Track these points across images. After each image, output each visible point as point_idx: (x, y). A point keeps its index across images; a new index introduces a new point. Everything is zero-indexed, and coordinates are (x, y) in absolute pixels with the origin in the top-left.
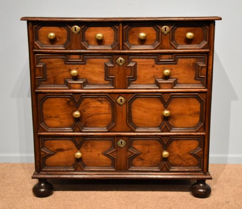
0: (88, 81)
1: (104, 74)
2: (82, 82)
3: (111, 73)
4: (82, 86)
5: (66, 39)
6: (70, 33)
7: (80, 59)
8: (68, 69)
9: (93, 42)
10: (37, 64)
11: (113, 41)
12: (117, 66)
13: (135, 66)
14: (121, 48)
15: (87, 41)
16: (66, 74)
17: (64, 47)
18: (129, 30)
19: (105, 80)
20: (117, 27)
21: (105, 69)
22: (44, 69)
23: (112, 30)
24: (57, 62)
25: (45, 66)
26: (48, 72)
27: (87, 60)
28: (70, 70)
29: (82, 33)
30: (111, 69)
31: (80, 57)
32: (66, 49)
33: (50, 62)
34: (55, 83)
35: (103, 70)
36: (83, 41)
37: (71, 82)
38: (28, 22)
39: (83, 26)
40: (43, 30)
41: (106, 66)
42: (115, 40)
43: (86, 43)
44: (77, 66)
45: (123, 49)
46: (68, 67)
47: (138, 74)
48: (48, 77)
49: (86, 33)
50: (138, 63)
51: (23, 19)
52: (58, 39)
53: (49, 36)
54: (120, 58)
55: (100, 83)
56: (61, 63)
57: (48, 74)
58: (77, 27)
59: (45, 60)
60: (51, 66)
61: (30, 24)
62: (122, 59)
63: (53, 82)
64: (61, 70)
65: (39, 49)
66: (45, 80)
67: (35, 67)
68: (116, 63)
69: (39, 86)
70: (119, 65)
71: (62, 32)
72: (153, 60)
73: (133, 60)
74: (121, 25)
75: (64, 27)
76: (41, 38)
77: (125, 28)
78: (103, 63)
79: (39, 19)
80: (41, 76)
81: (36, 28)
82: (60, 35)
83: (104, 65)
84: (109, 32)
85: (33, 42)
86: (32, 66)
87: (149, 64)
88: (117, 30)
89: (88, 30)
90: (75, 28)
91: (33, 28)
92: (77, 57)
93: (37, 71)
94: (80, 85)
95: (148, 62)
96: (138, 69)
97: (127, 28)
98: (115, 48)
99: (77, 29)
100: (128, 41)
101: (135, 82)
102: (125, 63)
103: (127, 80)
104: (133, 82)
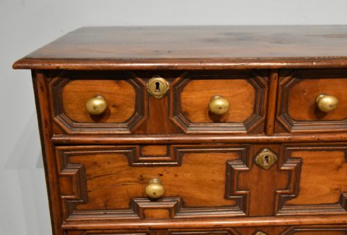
0: (185, 201)
1: (223, 186)
2: (172, 205)
3: (241, 183)
4: (171, 213)
5: (132, 110)
6: (142, 97)
7: (167, 155)
8: (138, 176)
9: (200, 116)
10: (64, 167)
11: (251, 111)
12: (255, 169)
13: (298, 170)
14: (270, 130)
15: (186, 114)
16: (134, 188)
17: (130, 127)
18: (292, 86)
19: (226, 197)
20: (263, 80)
21: (227, 176)
22: (82, 176)
23: (250, 85)
25: (82, 173)
26: (91, 185)
27: (185, 158)
28: (144, 181)
29: (174, 95)
30: (241, 176)
31: (168, 151)
32: (132, 134)
33: (95, 163)
34: (107, 207)
35: (220, 177)
36: (175, 114)
37: (144, 204)
38: (35, 73)
39: (178, 79)
40: (73, 88)
41: (229, 169)
42: (255, 111)
43: (183, 118)
44: (160, 170)
45: (275, 132)
46: (138, 172)
47: (302, 185)
48: (90, 195)
49: (184, 94)
50: (304, 161)
51: (19, 65)
52: (112, 110)
54: (265, 152)
55: (214, 204)
56: (120, 164)
57: (89, 187)
58: (160, 80)
59: (82, 159)
60: (98, 171)
61: (40, 76)
62: (269, 153)
63: (102, 205)
64: (121, 180)
65: (65, 133)
66: (84, 201)
67: (58, 176)
68: (254, 162)
69: (69, 214)
70: (260, 166)
71: (125, 92)
72: (342, 154)
73: (296, 155)
74: (275, 75)
75: (126, 79)
76: (69, 107)
77: (281, 83)
78: (224, 162)
79: (61, 66)
80: (73, 194)
81: (55, 84)
82: (118, 101)
83: (224, 167)
84: (243, 90)
85: (51, 120)
86: (50, 176)
87: (332, 162)
88: (262, 86)
89: (188, 87)
90: (158, 84)
91: (46, 83)
92: (161, 150)
93: (64, 182)
94: (167, 211)
95: (330, 158)
96: (303, 174)
97: (286, 83)
98: (255, 128)
99: (161, 85)
100: (287, 112)
101: (293, 201)
102: (277, 162)
103: (277, 197)
104: (289, 202)
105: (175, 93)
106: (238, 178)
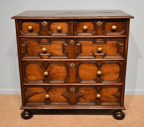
0: (52, 54)
1: (62, 50)
2: (49, 55)
3: (66, 49)
4: (49, 57)
5: (39, 30)
6: (41, 26)
7: (47, 41)
8: (40, 47)
9: (55, 31)
10: (22, 44)
11: (68, 30)
12: (70, 45)
13: (81, 45)
14: (72, 35)
15: (52, 31)
16: (39, 50)
17: (38, 34)
18: (77, 24)
19: (63, 53)
20: (70, 22)
21: (63, 47)
22: (26, 47)
23: (67, 24)
24: (34, 43)
25: (26, 45)
27: (52, 42)
28: (42, 48)
29: (49, 26)
30: (66, 47)
31: (48, 40)
32: (39, 36)
33: (30, 43)
34: (33, 55)
35: (61, 48)
36: (49, 31)
37: (42, 54)
38: (16, 20)
39: (49, 22)
40: (25, 24)
41: (63, 45)
43: (51, 32)
44: (46, 45)
45: (74, 35)
46: (40, 46)
47: (82, 50)
48: (28, 52)
49: (51, 26)
50: (82, 44)
51: (12, 18)
52: (34, 30)
53: (28, 28)
54: (72, 41)
55: (60, 55)
56: (36, 43)
57: (28, 50)
58: (45, 22)
59: (27, 42)
60: (30, 45)
61: (17, 21)
62: (73, 41)
63: (31, 55)
64: (37, 48)
65: (22, 35)
66: (27, 53)
67: (21, 46)
68: (69, 43)
69: (23, 57)
70: (71, 45)
71: (37, 25)
72: (92, 42)
73: (80, 42)
74: (72, 21)
75: (37, 22)
76: (23, 29)
77: (74, 23)
78: (61, 43)
79: (22, 18)
80: (24, 51)
81: (20, 23)
82: (35, 27)
83: (62, 45)
84: (65, 25)
85: (19, 32)
86: (19, 46)
87: (90, 44)
88: (70, 24)
89: (52, 24)
90: (44, 23)
91: (18, 22)
92: (46, 40)
93: (22, 48)
94: (47, 56)
95: (89, 43)
96: (82, 47)
97: (75, 23)
98: (68, 34)
99: (45, 23)
100: (77, 30)
101: (80, 55)
102: (75, 44)
103: (76, 53)
104: (79, 55)
105: (49, 25)
106: (65, 48)
